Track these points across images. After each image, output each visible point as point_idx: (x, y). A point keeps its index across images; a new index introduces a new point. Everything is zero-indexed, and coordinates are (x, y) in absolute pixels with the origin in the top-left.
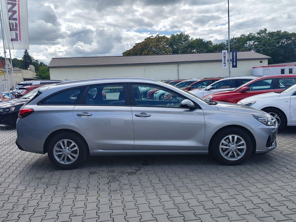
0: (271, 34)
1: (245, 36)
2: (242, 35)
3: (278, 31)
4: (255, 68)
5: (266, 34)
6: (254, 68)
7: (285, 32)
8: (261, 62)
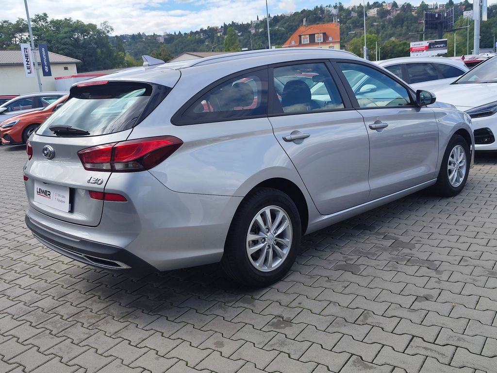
0: (57, 24)
1: (11, 24)
2: (5, 22)
3: (66, 19)
4: (60, 78)
5: (47, 23)
6: (58, 78)
7: (78, 21)
8: (66, 68)
